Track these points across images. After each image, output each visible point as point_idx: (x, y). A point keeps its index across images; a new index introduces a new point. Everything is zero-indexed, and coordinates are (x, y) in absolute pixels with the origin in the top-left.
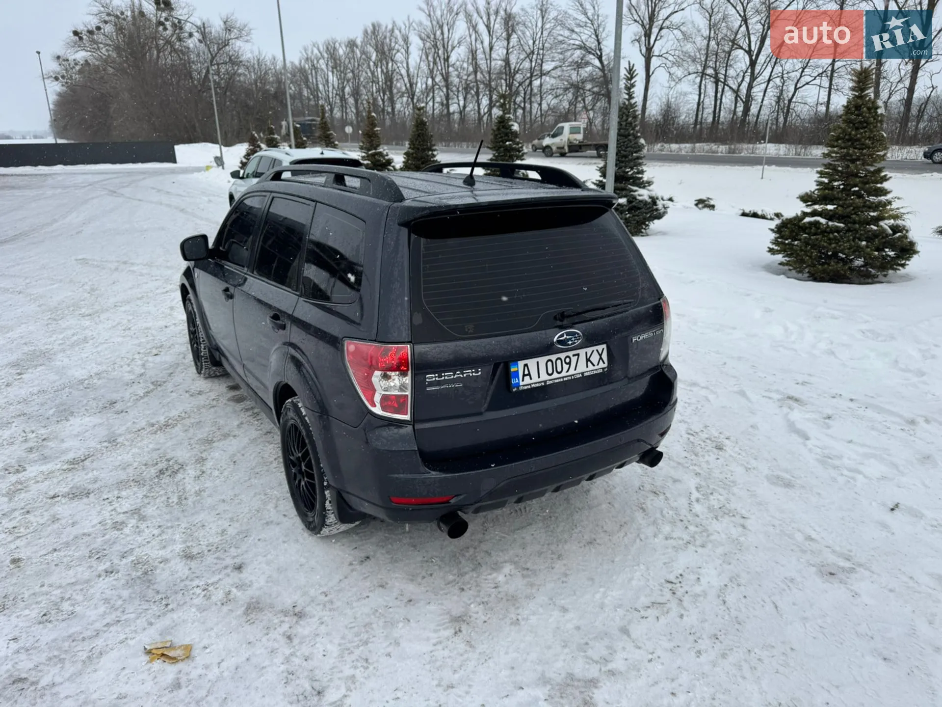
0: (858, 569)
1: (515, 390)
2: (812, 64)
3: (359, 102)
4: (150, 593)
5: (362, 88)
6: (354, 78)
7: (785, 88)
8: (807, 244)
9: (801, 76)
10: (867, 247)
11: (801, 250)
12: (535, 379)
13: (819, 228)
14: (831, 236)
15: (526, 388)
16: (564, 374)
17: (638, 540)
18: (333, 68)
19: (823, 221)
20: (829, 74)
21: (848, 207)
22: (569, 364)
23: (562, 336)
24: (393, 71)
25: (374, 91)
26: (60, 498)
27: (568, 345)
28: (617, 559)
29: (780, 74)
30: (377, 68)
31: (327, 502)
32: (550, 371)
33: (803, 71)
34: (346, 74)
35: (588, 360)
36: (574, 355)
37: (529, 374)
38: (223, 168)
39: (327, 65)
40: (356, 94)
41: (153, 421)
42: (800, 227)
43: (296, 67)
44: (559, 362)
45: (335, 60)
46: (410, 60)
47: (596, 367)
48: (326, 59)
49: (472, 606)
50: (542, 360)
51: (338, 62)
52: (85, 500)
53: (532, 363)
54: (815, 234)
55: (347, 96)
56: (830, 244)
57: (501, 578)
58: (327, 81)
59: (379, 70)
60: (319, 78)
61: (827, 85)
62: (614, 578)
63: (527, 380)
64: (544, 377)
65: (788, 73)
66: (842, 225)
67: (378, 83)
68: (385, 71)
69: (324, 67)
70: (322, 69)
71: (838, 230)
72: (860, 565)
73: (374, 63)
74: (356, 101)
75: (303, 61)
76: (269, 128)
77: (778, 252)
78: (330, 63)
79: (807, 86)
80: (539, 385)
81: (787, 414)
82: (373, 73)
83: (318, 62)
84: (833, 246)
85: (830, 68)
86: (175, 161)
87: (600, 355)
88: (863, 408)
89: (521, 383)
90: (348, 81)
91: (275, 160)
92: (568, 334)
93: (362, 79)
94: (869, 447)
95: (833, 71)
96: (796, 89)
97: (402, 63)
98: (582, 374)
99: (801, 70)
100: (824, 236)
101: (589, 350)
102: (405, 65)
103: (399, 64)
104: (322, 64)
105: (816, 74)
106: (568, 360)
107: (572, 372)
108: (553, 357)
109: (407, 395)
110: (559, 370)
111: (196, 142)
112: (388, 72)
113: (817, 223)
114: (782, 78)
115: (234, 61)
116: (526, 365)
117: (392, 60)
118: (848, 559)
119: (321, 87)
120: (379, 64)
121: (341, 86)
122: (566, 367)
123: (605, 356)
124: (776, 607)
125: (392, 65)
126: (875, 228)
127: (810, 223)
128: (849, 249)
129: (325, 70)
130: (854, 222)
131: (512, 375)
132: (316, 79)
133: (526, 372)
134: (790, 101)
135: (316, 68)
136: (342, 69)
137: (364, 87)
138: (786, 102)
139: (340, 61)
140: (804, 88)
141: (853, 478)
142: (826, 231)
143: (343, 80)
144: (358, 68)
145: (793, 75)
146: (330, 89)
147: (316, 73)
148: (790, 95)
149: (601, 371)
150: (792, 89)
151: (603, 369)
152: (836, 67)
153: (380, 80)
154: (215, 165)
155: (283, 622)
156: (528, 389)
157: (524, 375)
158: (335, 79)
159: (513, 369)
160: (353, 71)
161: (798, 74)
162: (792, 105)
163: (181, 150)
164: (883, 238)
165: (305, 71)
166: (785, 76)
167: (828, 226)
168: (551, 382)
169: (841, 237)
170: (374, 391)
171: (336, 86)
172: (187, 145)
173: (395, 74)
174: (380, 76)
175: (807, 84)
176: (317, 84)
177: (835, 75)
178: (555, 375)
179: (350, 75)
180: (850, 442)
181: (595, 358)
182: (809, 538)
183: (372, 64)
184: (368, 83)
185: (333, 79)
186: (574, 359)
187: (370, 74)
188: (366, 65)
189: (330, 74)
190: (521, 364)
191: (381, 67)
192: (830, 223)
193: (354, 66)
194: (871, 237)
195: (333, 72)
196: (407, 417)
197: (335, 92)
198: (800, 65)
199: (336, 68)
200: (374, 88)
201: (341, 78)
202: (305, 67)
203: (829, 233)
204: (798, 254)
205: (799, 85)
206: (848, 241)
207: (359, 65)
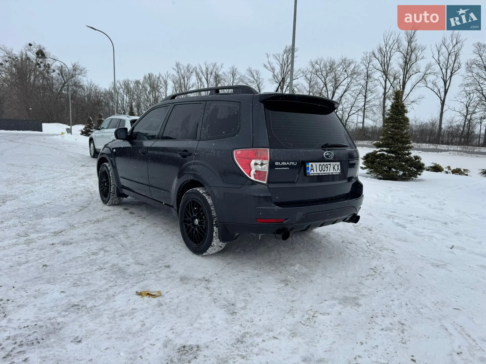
0: (447, 264)
1: (308, 175)
2: (356, 105)
3: (140, 110)
4: (126, 276)
5: (141, 104)
6: (138, 98)
7: (344, 115)
8: (379, 164)
9: (351, 110)
10: (405, 165)
11: (377, 166)
12: (315, 172)
13: (383, 157)
14: (390, 160)
15: (312, 175)
16: (325, 172)
17: (351, 257)
18: (127, 93)
19: (386, 153)
20: (363, 110)
21: (396, 148)
22: (327, 168)
23: (327, 153)
24: (159, 96)
25: (148, 105)
26: (56, 245)
27: (329, 158)
28: (345, 262)
29: (342, 109)
30: (150, 94)
31: (214, 233)
32: (321, 170)
33: (351, 108)
34: (133, 96)
35: (334, 168)
36: (329, 164)
37: (313, 169)
38: (71, 134)
39: (124, 92)
40: (138, 106)
41: (90, 219)
42: (375, 156)
43: (107, 91)
44: (324, 166)
45: (128, 89)
46: (167, 92)
47: (336, 172)
48: (123, 89)
49: (289, 277)
50: (318, 164)
51: (130, 90)
52: (70, 246)
53: (314, 164)
54: (383, 159)
55: (133, 107)
56: (389, 163)
57: (296, 268)
58: (123, 99)
59: (151, 95)
60: (119, 98)
61: (362, 115)
62: (347, 268)
63: (312, 172)
64: (318, 172)
65: (345, 109)
66: (394, 155)
67: (150, 102)
68: (154, 96)
69: (122, 92)
70: (121, 93)
71: (393, 157)
72: (448, 263)
73: (149, 92)
74: (138, 109)
75: (111, 89)
76: (99, 115)
77: (365, 168)
78: (125, 91)
79: (353, 115)
80: (317, 175)
81: (393, 221)
82: (148, 97)
83: (119, 90)
84: (391, 164)
85: (363, 108)
86: (41, 131)
87: (338, 167)
88: (423, 220)
89: (310, 173)
90: (134, 100)
91: (121, 119)
92: (329, 153)
93: (142, 99)
94: (432, 230)
95: (365, 109)
96: (349, 116)
97: (163, 93)
98: (332, 173)
99: (350, 108)
100: (386, 160)
101: (334, 163)
102: (165, 94)
103: (161, 94)
104: (121, 91)
105: (357, 110)
106: (327, 166)
107: (328, 172)
108: (322, 164)
109: (266, 172)
110: (324, 170)
111: (52, 122)
112: (155, 96)
113: (383, 154)
114: (343, 110)
115: (77, 85)
116: (312, 165)
117: (158, 91)
118: (442, 262)
119: (120, 102)
120: (151, 93)
121: (130, 102)
122: (326, 169)
123: (339, 167)
124: (421, 275)
125: (158, 94)
126: (408, 157)
127: (380, 154)
128: (398, 165)
129: (123, 94)
130: (399, 154)
131: (307, 168)
132: (118, 97)
133: (312, 168)
134: (346, 121)
135: (118, 93)
136: (132, 94)
137: (143, 103)
138: (345, 121)
139: (131, 90)
140: (352, 115)
141: (431, 239)
142: (388, 158)
143: (132, 99)
144: (140, 94)
145: (347, 109)
146: (125, 103)
147: (117, 95)
148: (346, 118)
149: (338, 174)
150: (347, 115)
151: (339, 173)
152: (366, 107)
153: (151, 100)
154: (66, 132)
155: (201, 283)
156: (313, 176)
157: (311, 169)
158: (127, 98)
159: (307, 166)
160: (137, 95)
161: (349, 109)
162: (347, 123)
163: (45, 126)
164: (411, 161)
165: (112, 93)
166: (344, 110)
167: (388, 156)
168: (321, 174)
169: (394, 160)
170: (251, 170)
171: (128, 102)
172: (48, 124)
173: (159, 98)
174: (151, 98)
175: (354, 114)
176: (118, 100)
177: (366, 111)
178: (322, 172)
179: (136, 97)
180: (424, 228)
181: (336, 168)
182: (423, 256)
183: (147, 92)
184: (145, 101)
185: (126, 98)
186: (329, 166)
187: (146, 97)
188: (144, 93)
189: (125, 96)
190: (310, 164)
191: (152, 94)
192: (389, 154)
193: (138, 93)
194: (407, 161)
195: (126, 95)
196: (265, 182)
197: (127, 104)
198: (350, 106)
199: (128, 93)
200: (148, 104)
201: (131, 98)
202: (112, 92)
203: (389, 158)
204: (375, 168)
205: (350, 114)
206: (397, 162)
207: (140, 93)
